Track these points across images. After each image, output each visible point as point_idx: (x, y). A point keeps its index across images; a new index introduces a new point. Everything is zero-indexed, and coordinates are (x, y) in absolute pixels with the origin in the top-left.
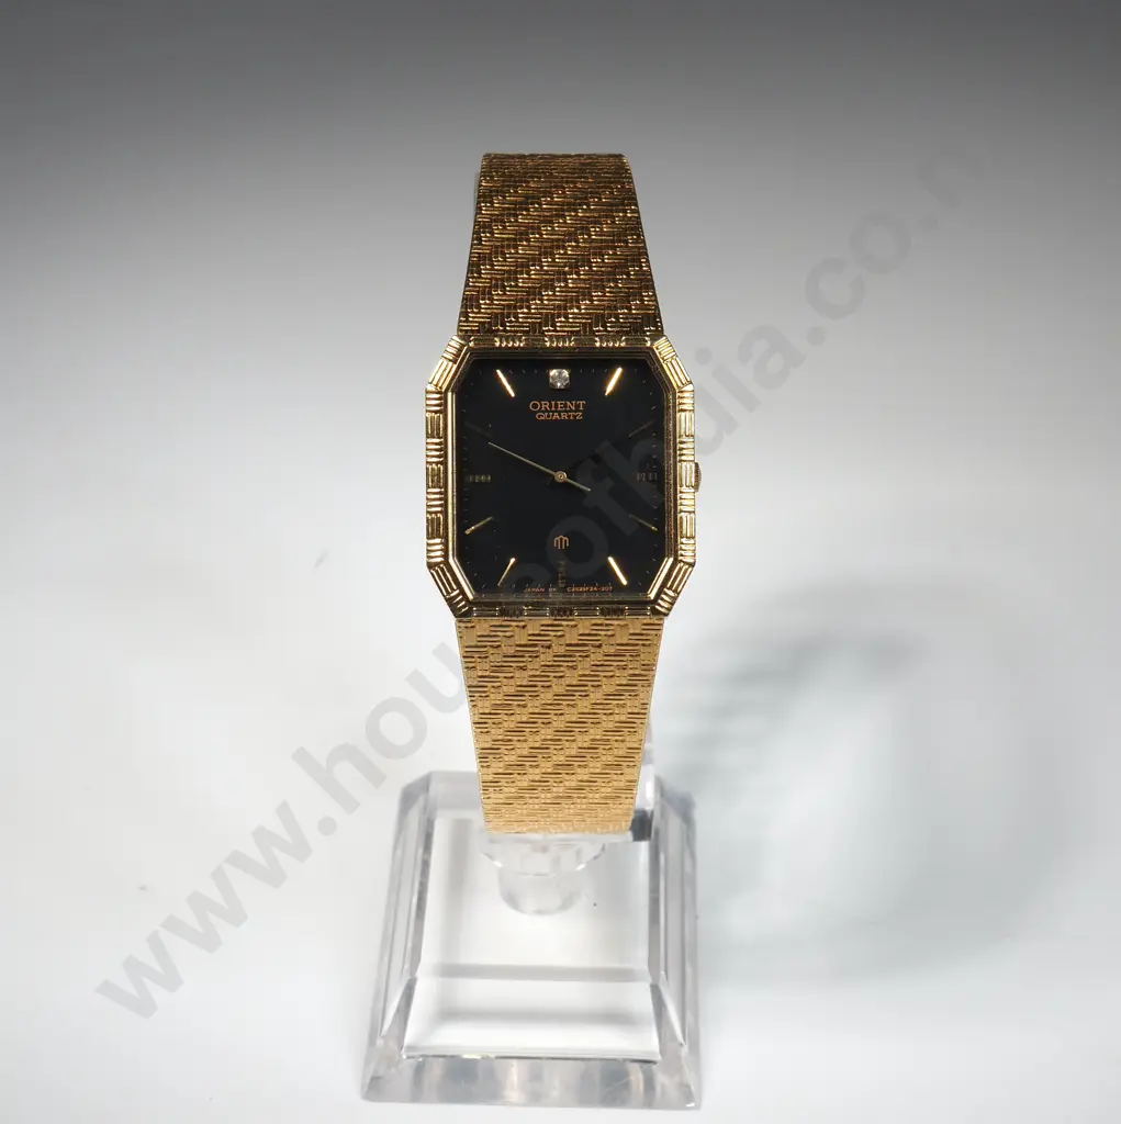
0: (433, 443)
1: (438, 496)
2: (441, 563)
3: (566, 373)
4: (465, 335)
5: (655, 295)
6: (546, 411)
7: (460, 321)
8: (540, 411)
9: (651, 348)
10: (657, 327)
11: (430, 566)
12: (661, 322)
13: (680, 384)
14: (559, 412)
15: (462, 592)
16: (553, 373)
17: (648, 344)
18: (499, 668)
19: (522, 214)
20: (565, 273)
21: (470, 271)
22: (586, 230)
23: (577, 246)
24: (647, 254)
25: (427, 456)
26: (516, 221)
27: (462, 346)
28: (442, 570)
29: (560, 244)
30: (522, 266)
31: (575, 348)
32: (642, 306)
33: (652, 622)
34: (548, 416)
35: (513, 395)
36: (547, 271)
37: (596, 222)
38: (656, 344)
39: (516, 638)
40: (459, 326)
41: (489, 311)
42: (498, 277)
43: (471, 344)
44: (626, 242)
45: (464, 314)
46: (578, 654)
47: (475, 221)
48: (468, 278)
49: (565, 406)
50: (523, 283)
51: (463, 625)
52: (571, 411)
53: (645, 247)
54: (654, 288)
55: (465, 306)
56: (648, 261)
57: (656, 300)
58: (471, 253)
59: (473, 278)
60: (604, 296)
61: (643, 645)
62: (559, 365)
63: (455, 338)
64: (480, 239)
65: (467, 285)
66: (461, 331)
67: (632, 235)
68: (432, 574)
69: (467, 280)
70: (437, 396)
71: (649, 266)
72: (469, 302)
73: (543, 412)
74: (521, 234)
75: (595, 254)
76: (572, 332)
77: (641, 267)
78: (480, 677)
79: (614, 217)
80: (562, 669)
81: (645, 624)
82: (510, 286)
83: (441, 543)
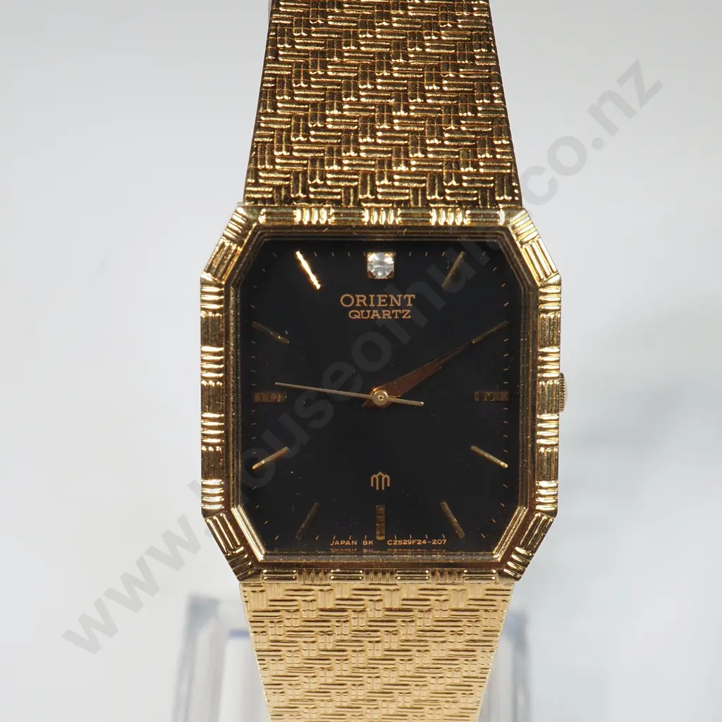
0: (210, 353)
1: (216, 424)
2: (221, 511)
3: (389, 259)
4: (254, 204)
5: (511, 145)
6: (363, 307)
7: (247, 184)
8: (354, 307)
9: (505, 229)
10: (513, 195)
11: (206, 514)
12: (518, 188)
13: (542, 276)
14: (380, 309)
15: (248, 549)
16: (373, 257)
17: (501, 222)
18: (296, 632)
19: (333, 13)
20: (390, 108)
21: (262, 103)
22: (418, 38)
23: (407, 65)
24: (500, 79)
25: (203, 369)
26: (326, 24)
27: (249, 222)
28: (221, 519)
29: (383, 61)
30: (332, 96)
31: (402, 228)
32: (494, 163)
33: (498, 587)
34: (365, 314)
35: (318, 286)
36: (365, 104)
37: (432, 26)
38: (513, 221)
39: (319, 601)
40: (246, 192)
41: (286, 169)
42: (301, 113)
43: (262, 219)
44: (472, 58)
45: (253, 173)
46: (400, 620)
47: (270, 24)
48: (259, 114)
49: (388, 300)
50: (334, 123)
51: (248, 589)
52: (396, 307)
53: (497, 68)
54: (509, 134)
55: (254, 160)
56: (501, 90)
57: (512, 153)
58: (264, 75)
59: (266, 114)
60: (442, 145)
61: (486, 611)
62: (381, 247)
63: (241, 211)
64: (275, 53)
65: (257, 127)
66: (249, 199)
67: (480, 47)
68: (208, 524)
69: (258, 119)
70: (216, 290)
71: (503, 98)
72: (260, 152)
73: (359, 309)
74: (331, 45)
75: (430, 77)
76: (399, 202)
77: (492, 98)
78: (272, 641)
79: (455, 18)
80: (378, 634)
81: (488, 590)
82: (316, 129)
83: (220, 486)
